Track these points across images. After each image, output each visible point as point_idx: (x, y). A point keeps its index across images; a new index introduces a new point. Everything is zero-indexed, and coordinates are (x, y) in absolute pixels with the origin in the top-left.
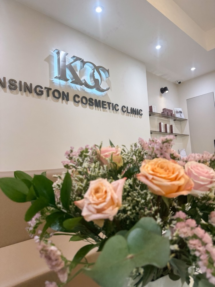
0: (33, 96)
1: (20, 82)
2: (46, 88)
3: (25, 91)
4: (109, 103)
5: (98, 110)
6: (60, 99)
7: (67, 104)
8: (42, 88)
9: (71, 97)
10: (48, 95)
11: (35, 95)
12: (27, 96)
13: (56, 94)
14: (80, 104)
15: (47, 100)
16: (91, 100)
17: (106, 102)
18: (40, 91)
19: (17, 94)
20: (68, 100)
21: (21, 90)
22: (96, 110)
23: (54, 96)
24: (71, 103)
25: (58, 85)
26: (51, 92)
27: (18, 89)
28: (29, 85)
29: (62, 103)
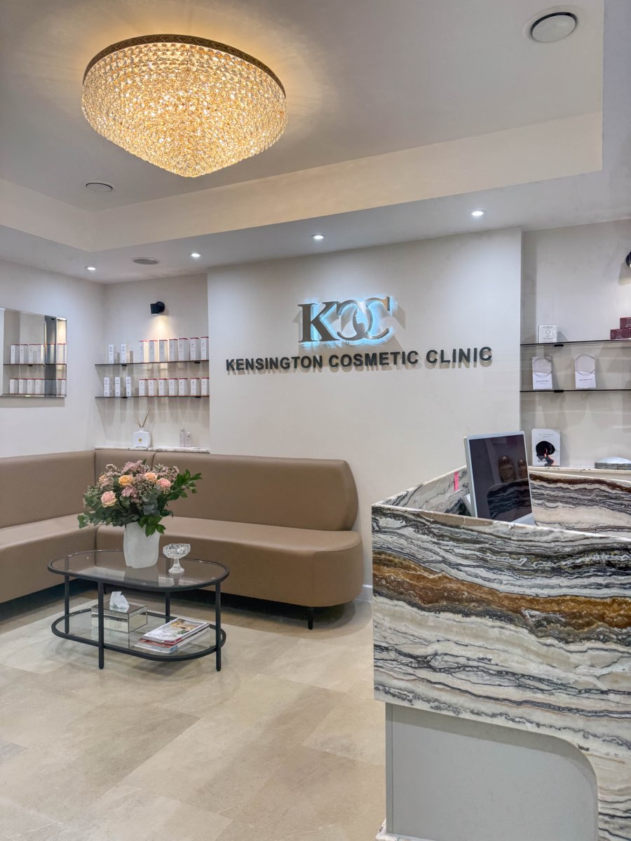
0: (280, 372)
1: (266, 359)
2: (292, 358)
3: (271, 368)
4: (395, 354)
5: (372, 370)
6: (312, 368)
7: (320, 371)
8: (288, 359)
9: (326, 360)
10: (296, 367)
11: (282, 369)
12: (274, 372)
13: (306, 362)
14: (340, 368)
15: (295, 372)
16: (357, 356)
17: (387, 353)
18: (286, 364)
19: (265, 372)
20: (321, 365)
21: (267, 368)
22: (368, 370)
23: (303, 366)
24: (326, 368)
25: (310, 349)
26: (299, 362)
27: (265, 367)
28: (274, 360)
29: (314, 371)
